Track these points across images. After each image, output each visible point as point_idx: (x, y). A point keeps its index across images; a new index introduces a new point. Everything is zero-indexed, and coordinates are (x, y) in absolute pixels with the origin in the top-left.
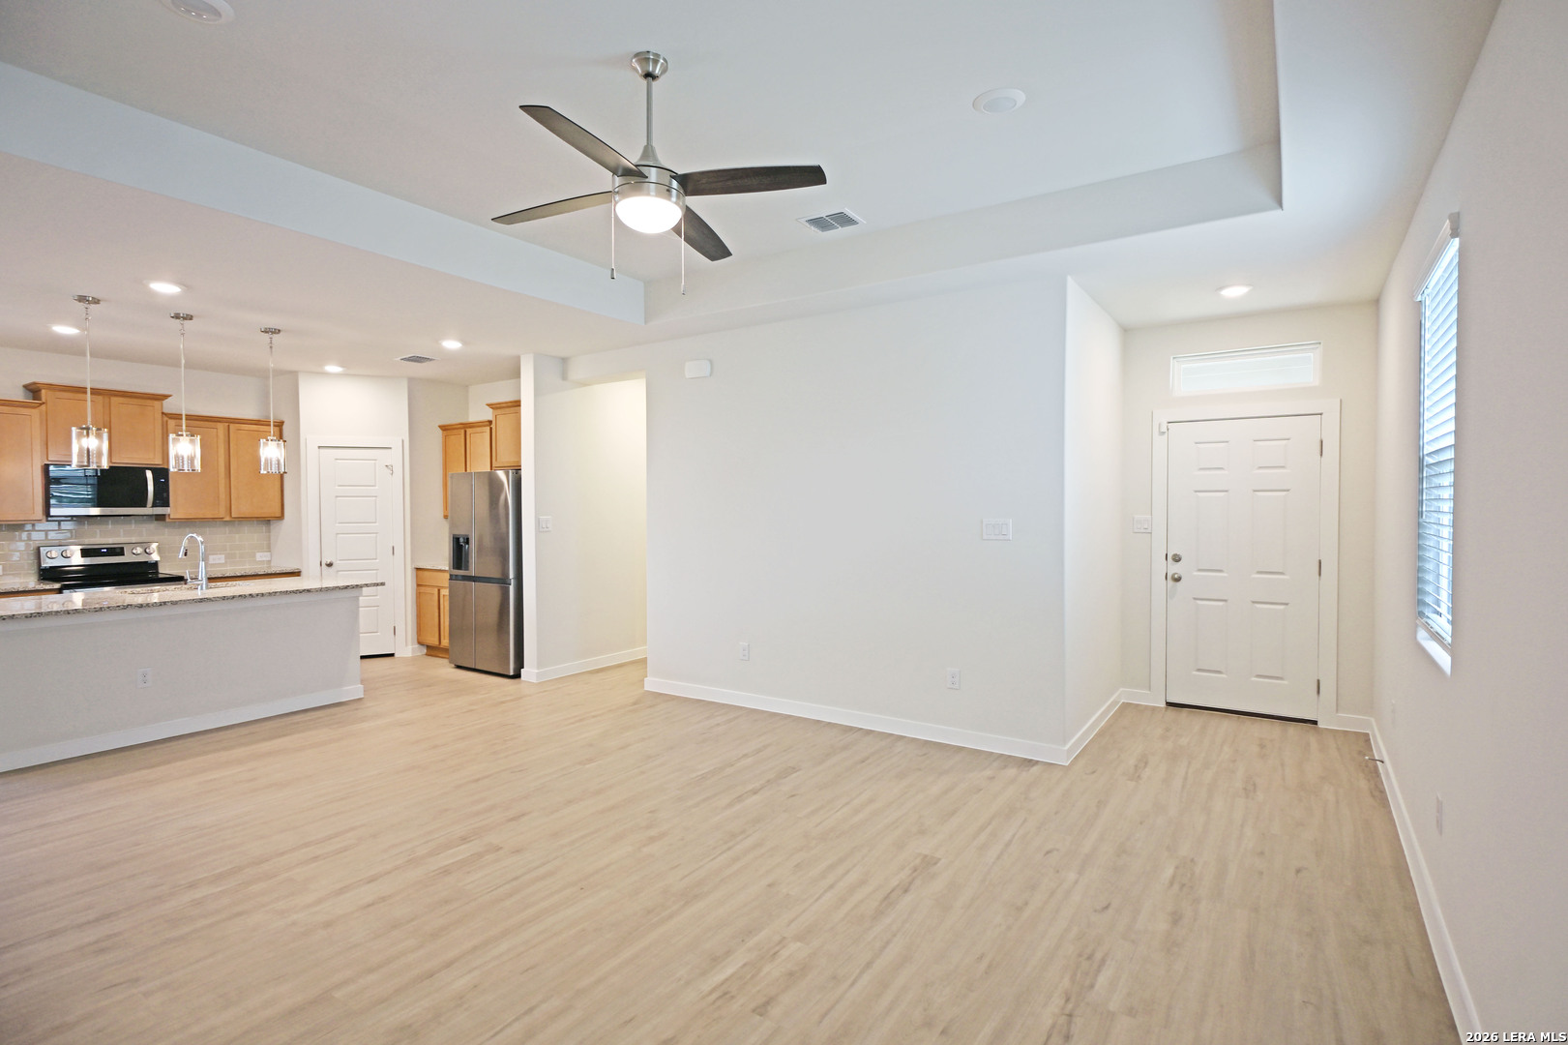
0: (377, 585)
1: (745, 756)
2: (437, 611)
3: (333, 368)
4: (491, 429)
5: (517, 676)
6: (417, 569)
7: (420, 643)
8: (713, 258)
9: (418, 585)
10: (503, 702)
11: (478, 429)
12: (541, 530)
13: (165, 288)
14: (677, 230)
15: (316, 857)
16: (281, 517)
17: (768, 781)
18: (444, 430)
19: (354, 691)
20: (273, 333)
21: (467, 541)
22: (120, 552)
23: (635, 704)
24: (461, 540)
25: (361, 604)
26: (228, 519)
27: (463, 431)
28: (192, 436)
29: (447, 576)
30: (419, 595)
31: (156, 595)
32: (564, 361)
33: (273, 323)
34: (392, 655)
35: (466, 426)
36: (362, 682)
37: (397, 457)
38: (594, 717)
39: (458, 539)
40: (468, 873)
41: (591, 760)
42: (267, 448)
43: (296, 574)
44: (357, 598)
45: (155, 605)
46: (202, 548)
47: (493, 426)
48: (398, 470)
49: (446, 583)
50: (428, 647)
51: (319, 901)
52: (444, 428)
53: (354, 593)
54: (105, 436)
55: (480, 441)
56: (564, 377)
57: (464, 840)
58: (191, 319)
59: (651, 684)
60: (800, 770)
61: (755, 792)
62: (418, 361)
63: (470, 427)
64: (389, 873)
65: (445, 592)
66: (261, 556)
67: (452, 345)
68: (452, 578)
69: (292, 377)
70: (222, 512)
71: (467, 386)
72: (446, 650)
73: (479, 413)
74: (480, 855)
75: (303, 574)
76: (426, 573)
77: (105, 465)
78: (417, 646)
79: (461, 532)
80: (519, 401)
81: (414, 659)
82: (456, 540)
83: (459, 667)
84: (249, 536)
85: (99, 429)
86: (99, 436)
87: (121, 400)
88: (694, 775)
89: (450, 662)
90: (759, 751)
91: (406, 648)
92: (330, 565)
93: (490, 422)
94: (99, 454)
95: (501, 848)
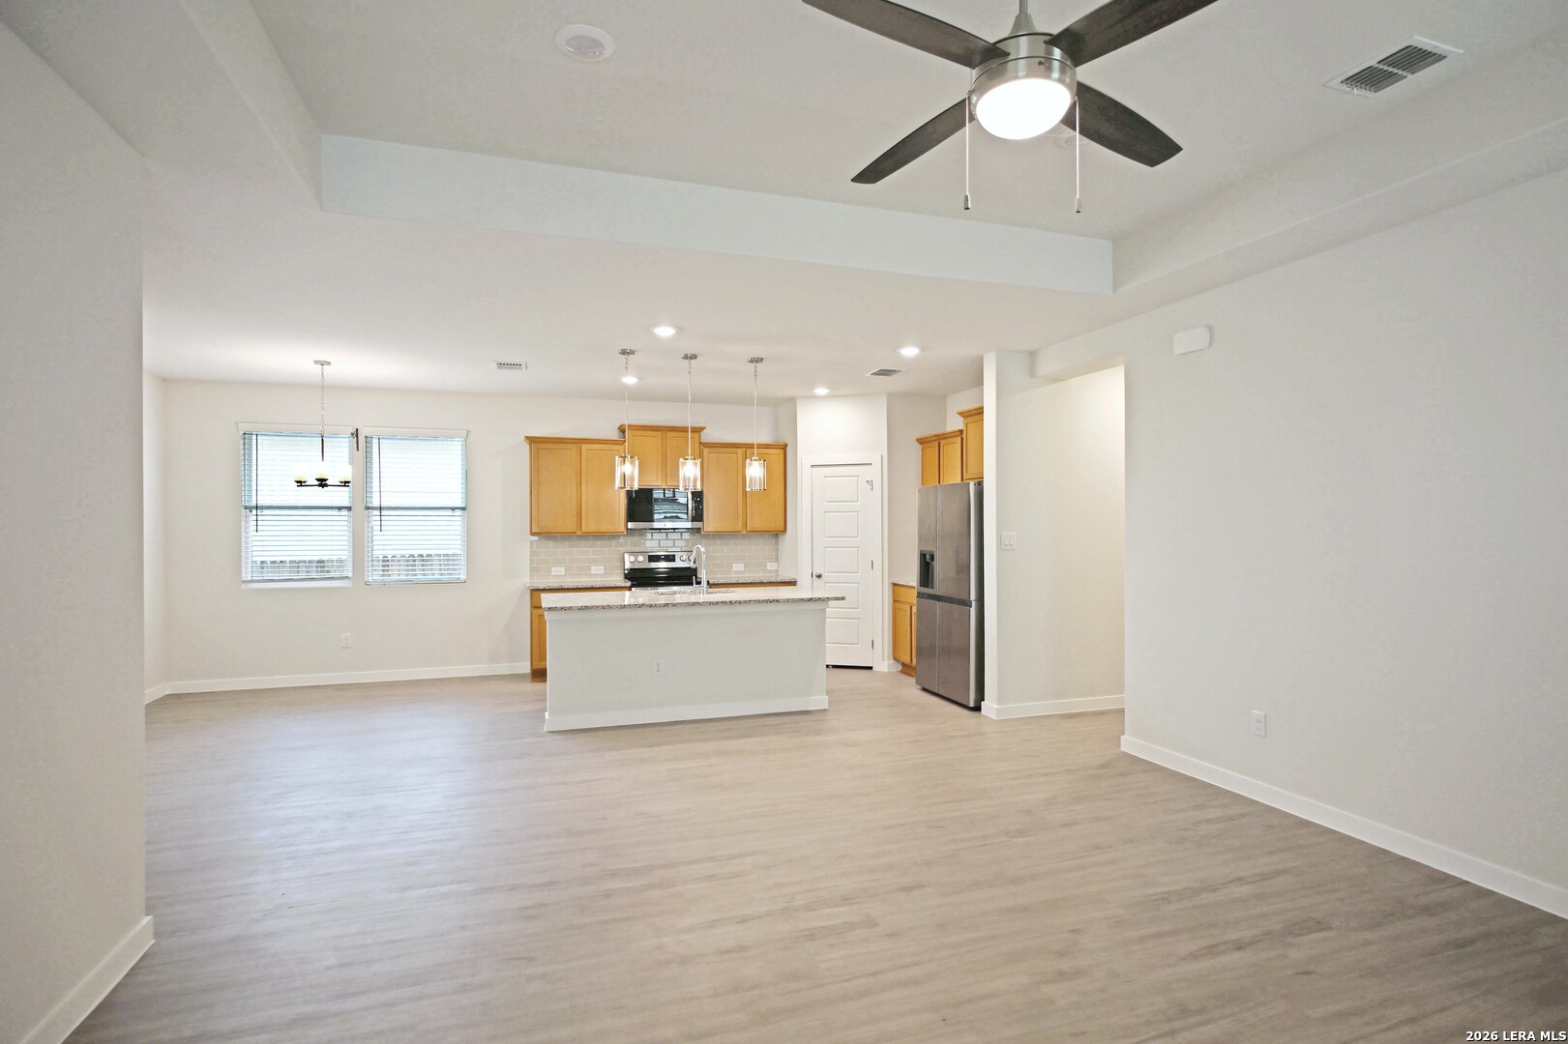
0: (838, 599)
1: (1240, 880)
2: (909, 628)
3: (821, 391)
4: (962, 438)
5: (977, 709)
6: (895, 584)
7: (895, 659)
8: (1152, 161)
9: (895, 601)
10: (952, 737)
11: (951, 440)
12: (1003, 547)
13: (665, 332)
14: (1068, 121)
15: (712, 876)
16: (785, 530)
17: (1268, 933)
18: (921, 443)
19: (819, 701)
20: (757, 362)
21: (932, 558)
22: (671, 558)
23: (1101, 767)
24: (928, 556)
25: (828, 614)
26: (744, 532)
27: (937, 443)
28: (695, 459)
29: (915, 593)
30: (895, 612)
31: (678, 596)
32: (1032, 354)
33: (757, 354)
34: (871, 668)
35: (940, 438)
36: (828, 693)
37: (874, 473)
38: (1047, 775)
39: (925, 555)
40: (832, 946)
41: (1021, 833)
42: (751, 468)
43: (793, 583)
44: (825, 610)
45: (660, 606)
46: (704, 556)
47: (964, 436)
48: (877, 485)
49: (914, 600)
50: (903, 664)
51: (691, 929)
52: (921, 441)
53: (819, 606)
54: (637, 462)
55: (952, 451)
56: (1032, 373)
57: (846, 900)
58: (696, 358)
59: (1129, 744)
60: (1330, 928)
61: (1240, 946)
62: (885, 375)
63: (945, 438)
64: (760, 917)
65: (914, 609)
66: (771, 566)
67: (910, 352)
68: (920, 595)
69: (792, 401)
70: (739, 526)
71: (945, 397)
72: (914, 669)
73: (955, 423)
74: (851, 927)
75: (798, 583)
76: (902, 589)
77: (636, 487)
78: (893, 661)
79: (928, 548)
80: (982, 408)
81: (889, 674)
82: (923, 556)
83: (925, 690)
84: (759, 548)
85: (632, 457)
86: (632, 463)
87: (673, 434)
88: (1150, 891)
89: (917, 683)
90: (1264, 877)
91: (883, 664)
92: (819, 576)
93: (961, 431)
94: (632, 478)
95: (877, 924)
